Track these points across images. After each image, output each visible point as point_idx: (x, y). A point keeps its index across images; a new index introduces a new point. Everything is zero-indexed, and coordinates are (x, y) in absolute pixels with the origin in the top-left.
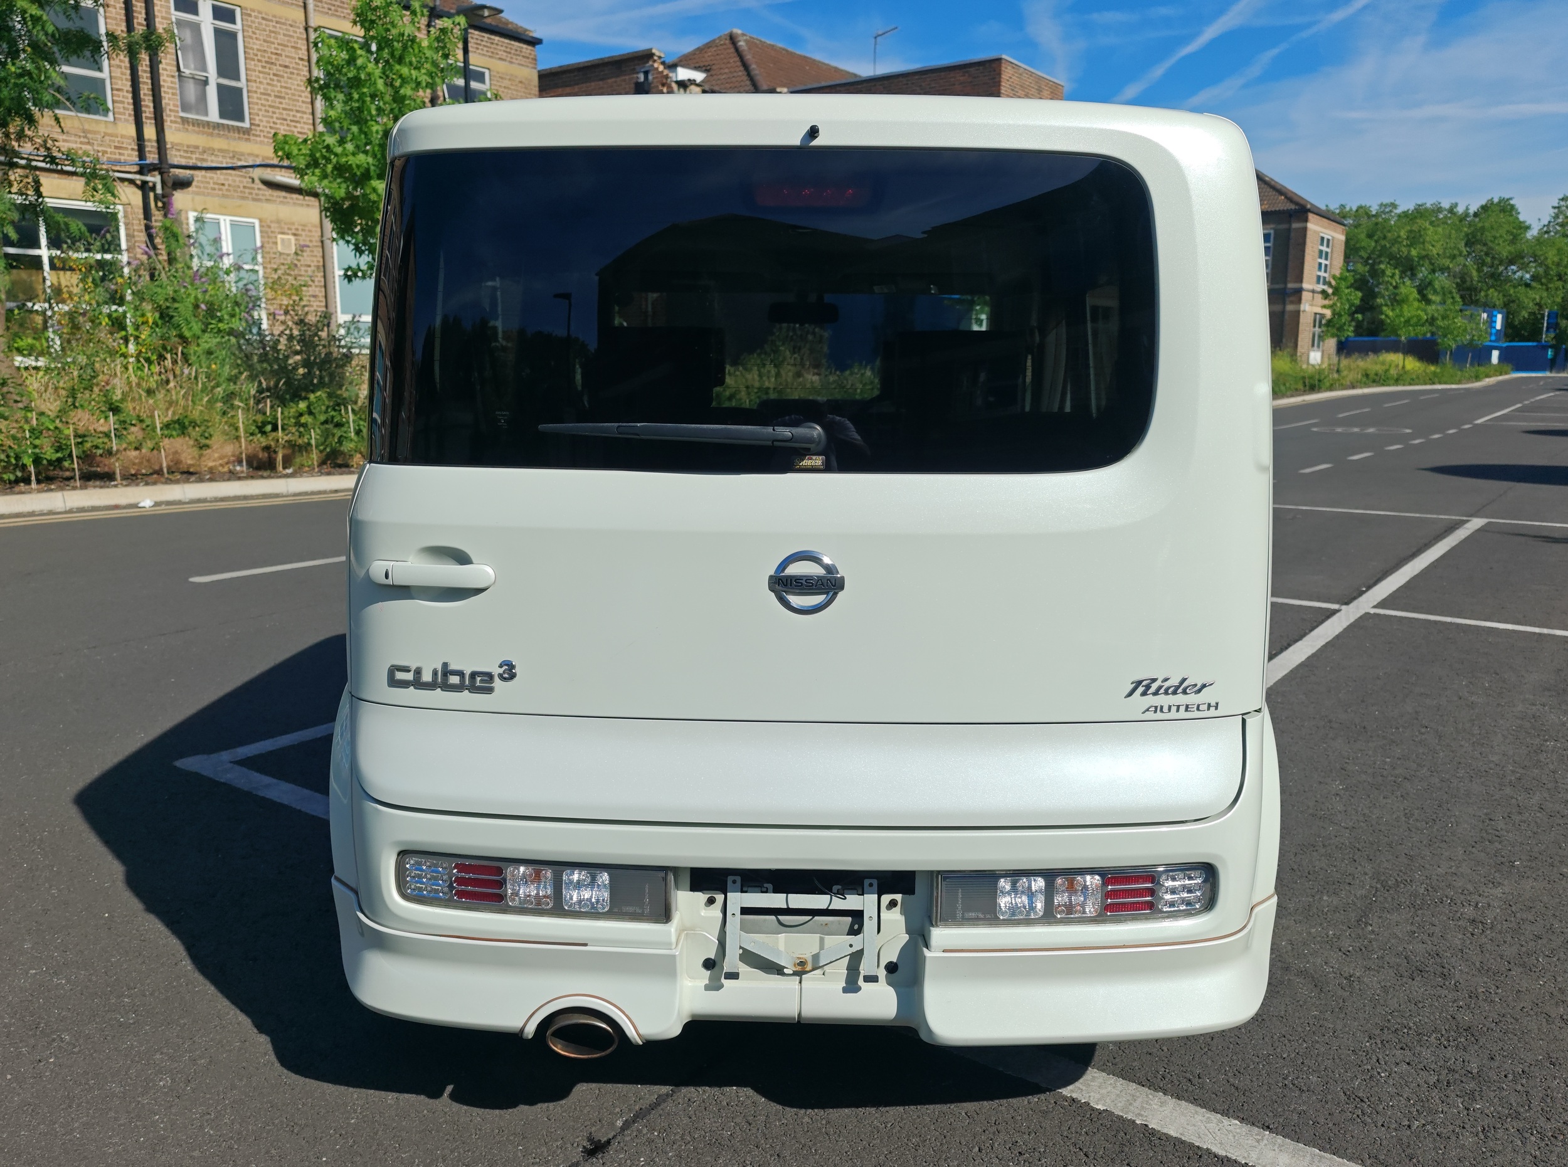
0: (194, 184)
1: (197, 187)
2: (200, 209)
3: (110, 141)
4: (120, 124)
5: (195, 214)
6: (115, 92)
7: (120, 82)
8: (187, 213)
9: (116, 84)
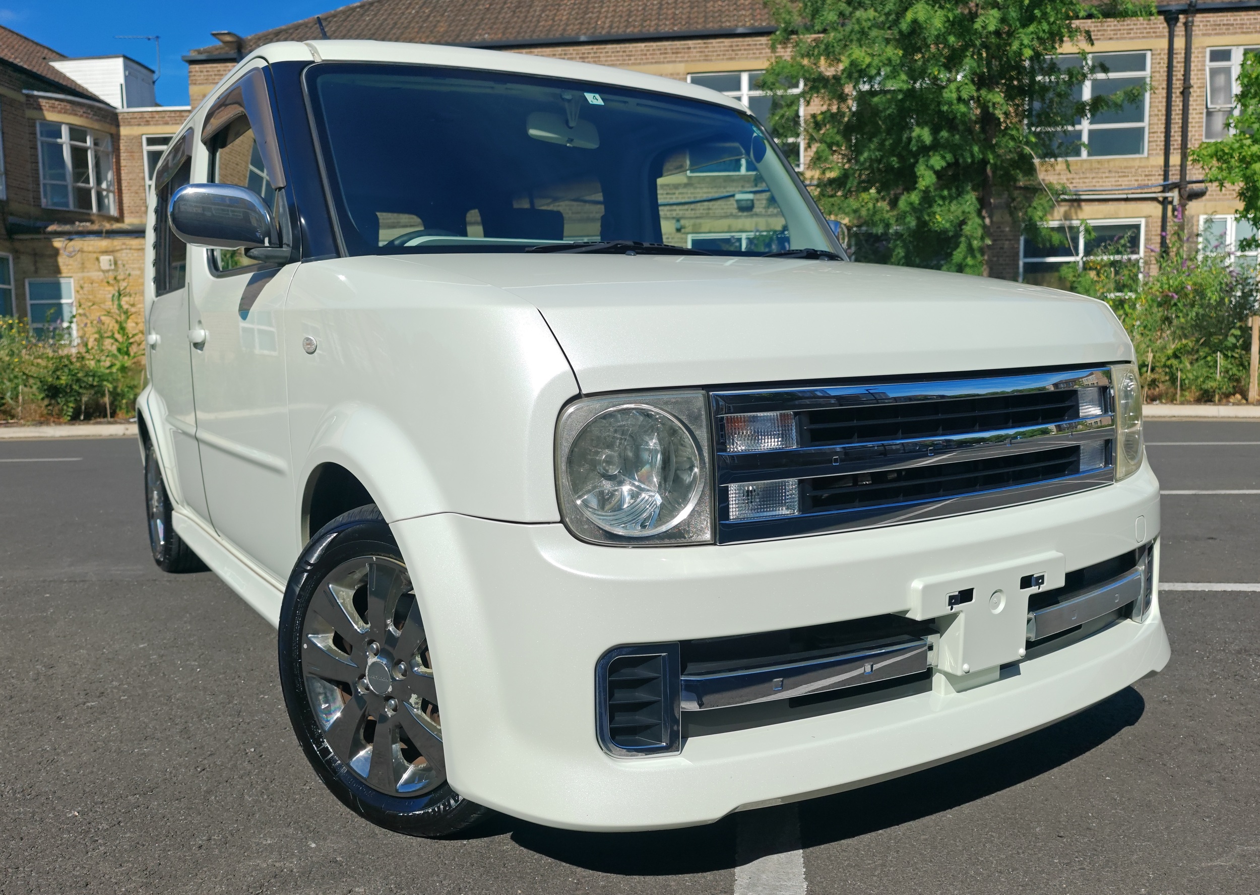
0: (1208, 193)
1: (1210, 195)
2: (1210, 212)
3: (1142, 171)
4: (1152, 158)
5: (1205, 216)
6: (1151, 135)
7: (1155, 127)
8: (1198, 216)
9: (1153, 128)
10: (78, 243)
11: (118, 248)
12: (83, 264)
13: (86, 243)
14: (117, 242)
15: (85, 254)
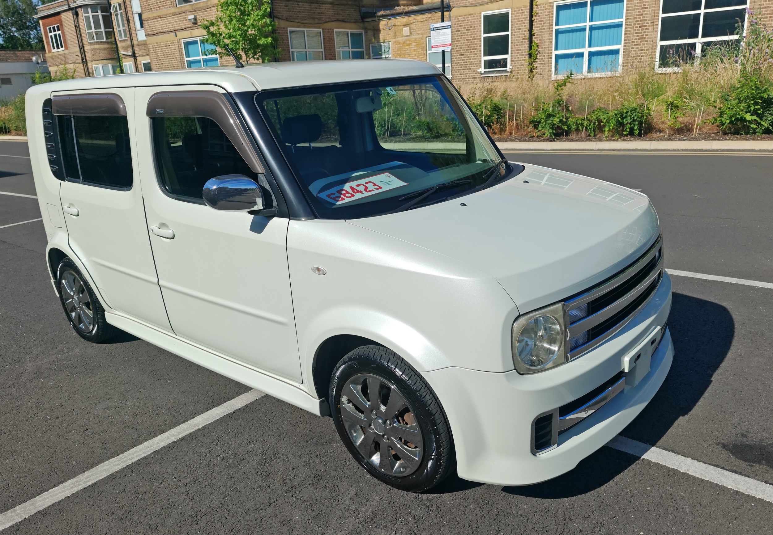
10: (393, 21)
11: (412, 22)
12: (395, 33)
13: (396, 20)
14: (411, 18)
15: (396, 27)
